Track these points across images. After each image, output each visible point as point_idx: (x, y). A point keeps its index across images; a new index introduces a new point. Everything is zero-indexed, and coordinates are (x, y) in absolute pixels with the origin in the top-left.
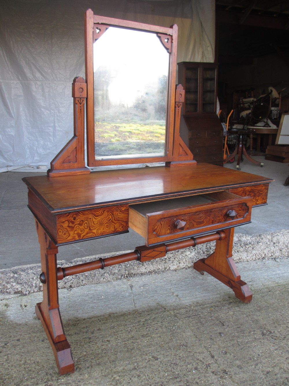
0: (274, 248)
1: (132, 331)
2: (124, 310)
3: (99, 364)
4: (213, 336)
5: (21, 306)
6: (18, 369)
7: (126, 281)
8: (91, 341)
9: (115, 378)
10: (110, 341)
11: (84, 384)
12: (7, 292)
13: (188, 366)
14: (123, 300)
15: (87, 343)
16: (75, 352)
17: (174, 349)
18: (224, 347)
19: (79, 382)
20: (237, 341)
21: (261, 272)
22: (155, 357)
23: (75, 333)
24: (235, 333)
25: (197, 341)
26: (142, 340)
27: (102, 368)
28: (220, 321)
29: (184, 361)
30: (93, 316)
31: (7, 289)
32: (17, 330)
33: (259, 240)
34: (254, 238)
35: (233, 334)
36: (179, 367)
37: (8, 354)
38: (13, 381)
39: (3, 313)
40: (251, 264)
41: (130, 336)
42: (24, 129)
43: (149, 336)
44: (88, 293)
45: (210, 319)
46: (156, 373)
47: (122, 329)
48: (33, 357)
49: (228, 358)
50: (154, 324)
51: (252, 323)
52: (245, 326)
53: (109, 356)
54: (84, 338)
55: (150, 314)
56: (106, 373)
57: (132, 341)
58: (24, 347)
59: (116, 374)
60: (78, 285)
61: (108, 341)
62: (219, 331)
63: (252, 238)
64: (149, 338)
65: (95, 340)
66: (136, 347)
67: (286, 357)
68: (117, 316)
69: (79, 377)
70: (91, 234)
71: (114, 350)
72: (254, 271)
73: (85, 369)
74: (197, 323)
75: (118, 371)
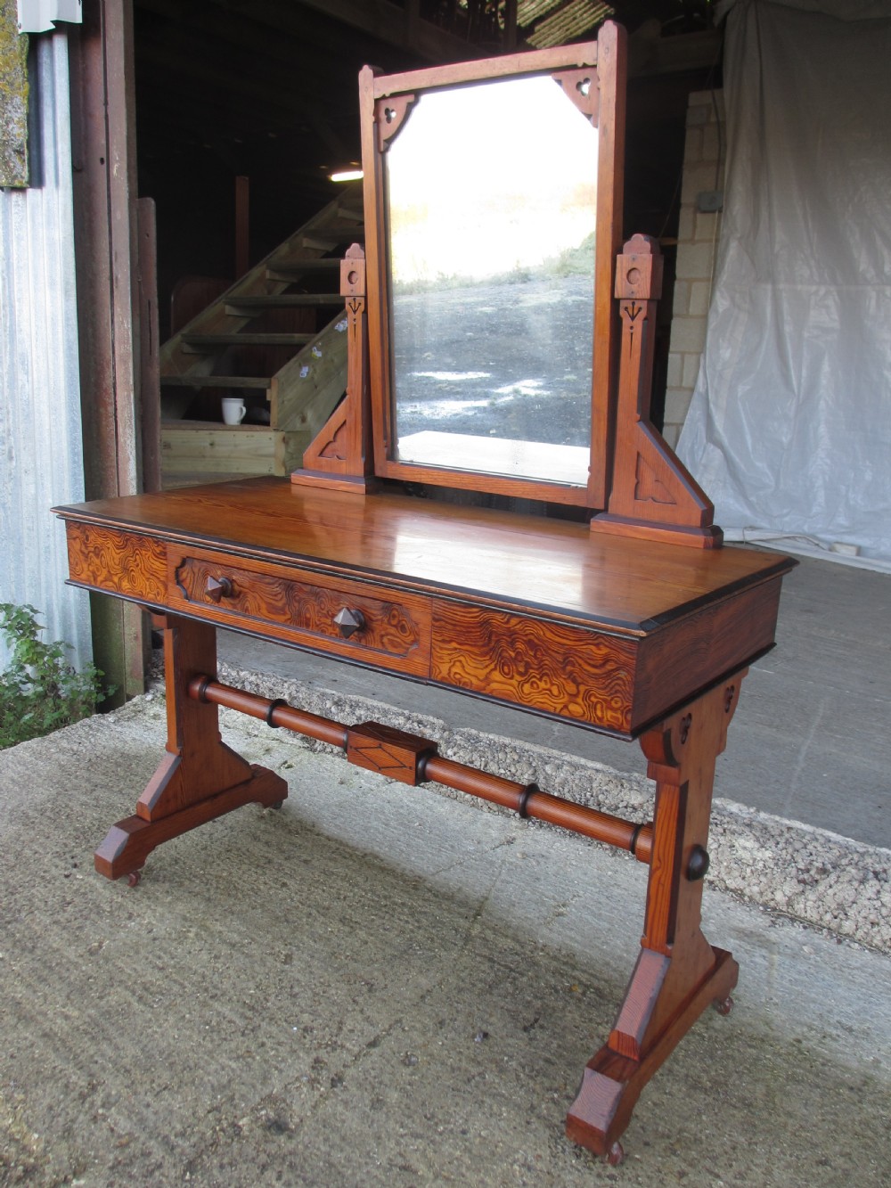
1: (345, 900)
2: (404, 866)
3: (209, 900)
4: (458, 1024)
7: (515, 826)
8: (262, 867)
9: (189, 931)
10: (286, 886)
11: (147, 905)
13: (306, 1015)
14: (440, 851)
15: (255, 864)
16: (218, 864)
17: (342, 975)
18: (430, 1055)
19: (149, 898)
20: (481, 1074)
22: (291, 958)
23: (267, 843)
24: (517, 1060)
25: (406, 1002)
26: (331, 923)
27: (202, 908)
28: (537, 1020)
29: (317, 1004)
30: (339, 839)
35: (506, 1059)
36: (288, 1002)
41: (326, 903)
42: (822, 429)
43: (352, 927)
45: (529, 998)
46: (243, 976)
47: (337, 887)
49: (392, 1074)
50: (401, 920)
53: (242, 903)
54: (264, 857)
55: (432, 901)
56: (192, 916)
57: (313, 911)
62: (489, 1028)
64: (348, 930)
65: (270, 870)
66: (299, 924)
68: (373, 864)
69: (159, 893)
71: (264, 902)
73: (184, 891)
74: (482, 981)
75: (208, 928)
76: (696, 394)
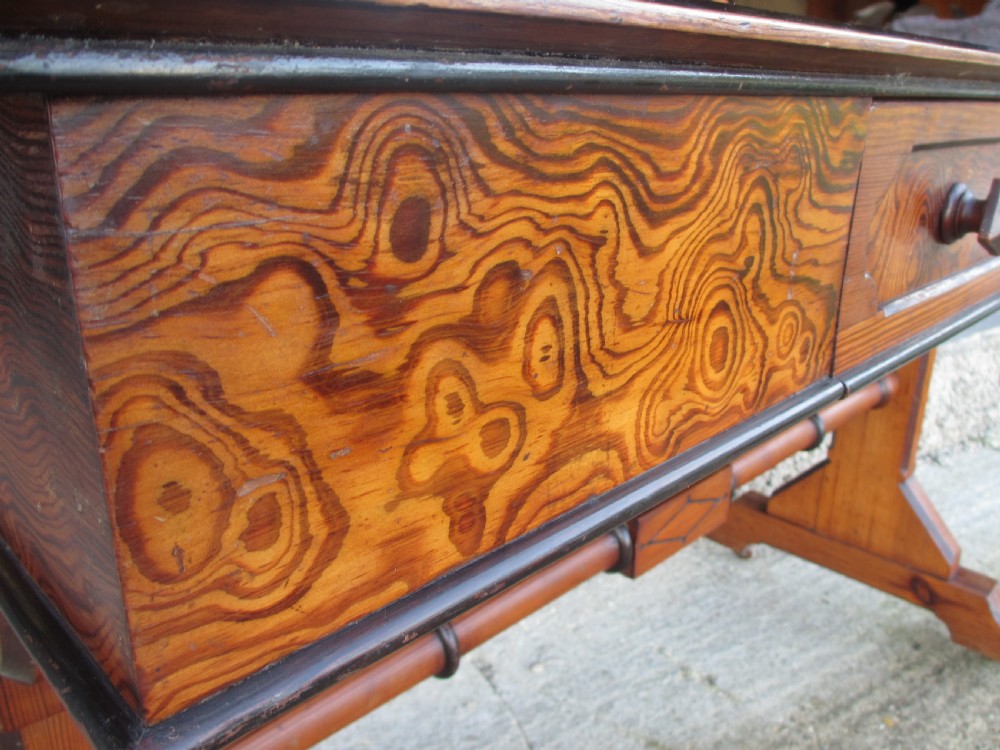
70: (593, 457)
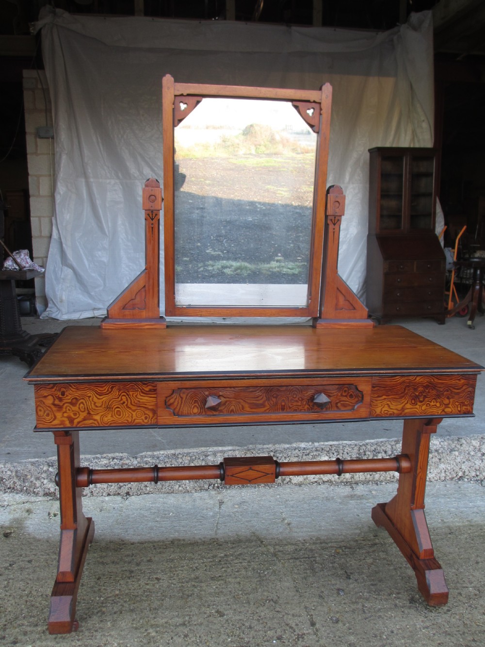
0: (480, 462)
1: (198, 569)
2: (197, 537)
3: (132, 611)
4: (326, 593)
5: (49, 514)
6: (17, 601)
7: (216, 494)
8: (131, 576)
9: (149, 633)
10: (160, 579)
11: (101, 635)
12: (34, 492)
13: (269, 632)
14: (201, 522)
15: (126, 577)
16: (104, 589)
17: (254, 604)
18: (338, 612)
19: (96, 631)
20: (363, 606)
21: (448, 500)
22: (220, 612)
23: (113, 562)
24: (364, 592)
25: (295, 597)
26: (210, 584)
27: (135, 617)
28: (346, 572)
29: (265, 624)
30: (147, 540)
31: (34, 489)
32: (32, 548)
33: (456, 446)
34: (446, 443)
35: (361, 594)
36: (252, 632)
37: (10, 579)
38: (5, 616)
39: (21, 522)
40: (435, 486)
41: (193, 576)
42: (122, 253)
43: (222, 580)
44: (151, 505)
45: (331, 565)
46: (213, 636)
47: (185, 565)
48: (42, 587)
49: (338, 630)
50: (237, 563)
51: (399, 581)
52: (385, 584)
53: (152, 601)
54: (124, 571)
55: (235, 547)
56: (138, 625)
57: (193, 583)
58: (34, 572)
59: (152, 628)
60: (139, 493)
61: (157, 579)
62: (338, 586)
63: (442, 442)
64: (222, 582)
65: (139, 576)
66: (197, 593)
67: (439, 642)
68: (183, 544)
69: (98, 625)
71: (161, 593)
72: (435, 499)
73: (111, 615)
74: (305, 569)
75: (157, 625)
76: (52, 240)
